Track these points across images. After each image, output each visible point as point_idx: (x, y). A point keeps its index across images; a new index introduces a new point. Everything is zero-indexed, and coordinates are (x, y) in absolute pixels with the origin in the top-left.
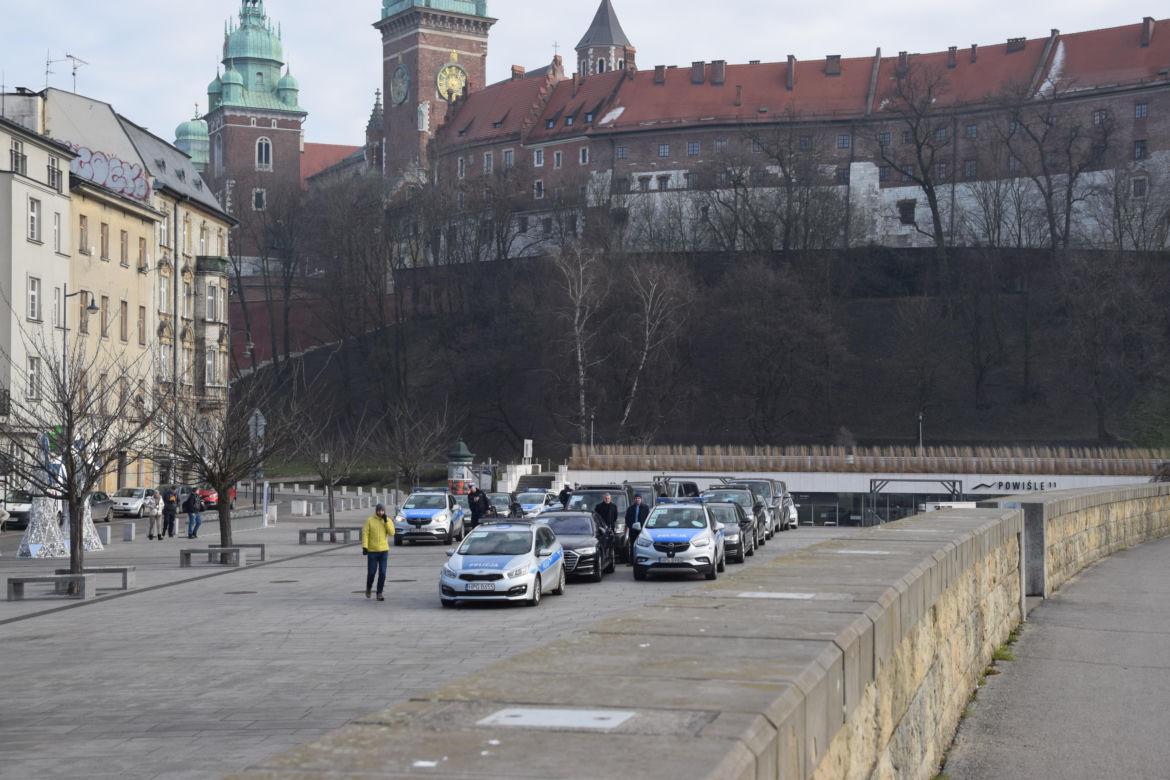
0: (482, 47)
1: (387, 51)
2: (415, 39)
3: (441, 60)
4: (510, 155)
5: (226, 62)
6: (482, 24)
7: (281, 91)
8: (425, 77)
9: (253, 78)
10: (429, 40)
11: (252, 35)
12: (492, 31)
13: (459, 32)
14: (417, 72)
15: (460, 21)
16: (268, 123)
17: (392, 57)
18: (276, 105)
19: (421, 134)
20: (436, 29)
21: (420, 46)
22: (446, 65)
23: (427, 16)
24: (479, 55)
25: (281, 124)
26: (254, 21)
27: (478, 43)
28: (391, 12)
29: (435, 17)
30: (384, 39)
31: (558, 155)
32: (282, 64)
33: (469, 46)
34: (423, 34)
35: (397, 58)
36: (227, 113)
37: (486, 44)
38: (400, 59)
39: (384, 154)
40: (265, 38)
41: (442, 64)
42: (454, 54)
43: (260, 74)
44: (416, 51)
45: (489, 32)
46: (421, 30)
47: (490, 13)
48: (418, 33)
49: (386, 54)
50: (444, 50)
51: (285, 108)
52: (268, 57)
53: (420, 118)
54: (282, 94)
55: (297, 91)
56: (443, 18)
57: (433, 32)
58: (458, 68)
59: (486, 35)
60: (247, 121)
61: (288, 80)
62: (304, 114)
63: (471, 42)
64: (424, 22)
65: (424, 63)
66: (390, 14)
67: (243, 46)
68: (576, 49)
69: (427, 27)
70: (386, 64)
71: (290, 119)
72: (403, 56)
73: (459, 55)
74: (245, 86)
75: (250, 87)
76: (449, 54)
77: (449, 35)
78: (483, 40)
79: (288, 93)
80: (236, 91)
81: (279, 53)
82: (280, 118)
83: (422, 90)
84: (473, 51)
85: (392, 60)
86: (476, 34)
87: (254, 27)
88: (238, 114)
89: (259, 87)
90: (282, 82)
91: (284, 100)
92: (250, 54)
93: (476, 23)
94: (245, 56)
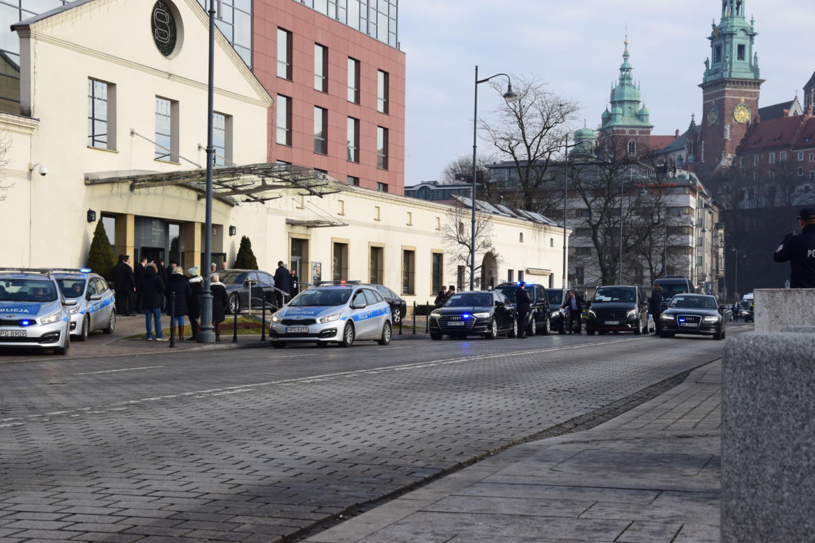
0: (757, 95)
1: (705, 98)
2: (723, 93)
3: (736, 103)
4: (784, 155)
5: (613, 103)
6: (757, 83)
7: (640, 116)
8: (728, 112)
9: (627, 110)
10: (730, 93)
11: (627, 89)
12: (762, 86)
13: (745, 88)
14: (724, 109)
15: (746, 83)
16: (634, 132)
17: (709, 101)
18: (638, 123)
19: (725, 140)
20: (734, 87)
21: (726, 97)
22: (739, 105)
23: (729, 82)
24: (755, 98)
25: (640, 132)
26: (626, 81)
27: (755, 93)
28: (709, 79)
29: (734, 82)
30: (703, 92)
31: (812, 155)
32: (639, 102)
33: (750, 94)
34: (728, 91)
35: (712, 102)
36: (615, 129)
37: (758, 92)
38: (714, 103)
39: (703, 149)
40: (633, 90)
41: (737, 105)
42: (743, 99)
43: (630, 108)
44: (724, 99)
45: (761, 87)
46: (727, 89)
47: (761, 77)
48: (725, 91)
49: (704, 101)
50: (738, 97)
51: (643, 124)
52: (634, 99)
53: (725, 133)
54: (641, 117)
55: (648, 115)
56: (738, 82)
57: (733, 89)
58: (744, 106)
59: (759, 88)
60: (624, 132)
61: (645, 110)
62: (652, 127)
63: (751, 92)
64: (728, 85)
65: (728, 105)
66: (708, 80)
67: (622, 94)
68: (804, 89)
69: (730, 87)
70: (704, 105)
71: (645, 130)
72: (716, 101)
73: (745, 100)
74: (623, 115)
75: (625, 114)
76: (740, 100)
77: (740, 90)
78: (757, 91)
79: (645, 117)
80: (619, 117)
81: (639, 96)
82: (640, 129)
83: (726, 118)
84: (752, 97)
85: (709, 103)
86: (754, 88)
87: (627, 84)
88: (620, 129)
89: (629, 115)
90: (642, 111)
91: (642, 120)
92: (626, 99)
93: (754, 83)
94: (622, 99)
